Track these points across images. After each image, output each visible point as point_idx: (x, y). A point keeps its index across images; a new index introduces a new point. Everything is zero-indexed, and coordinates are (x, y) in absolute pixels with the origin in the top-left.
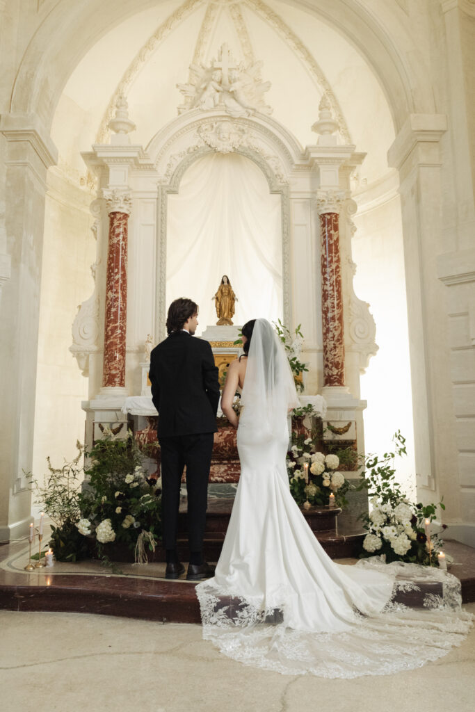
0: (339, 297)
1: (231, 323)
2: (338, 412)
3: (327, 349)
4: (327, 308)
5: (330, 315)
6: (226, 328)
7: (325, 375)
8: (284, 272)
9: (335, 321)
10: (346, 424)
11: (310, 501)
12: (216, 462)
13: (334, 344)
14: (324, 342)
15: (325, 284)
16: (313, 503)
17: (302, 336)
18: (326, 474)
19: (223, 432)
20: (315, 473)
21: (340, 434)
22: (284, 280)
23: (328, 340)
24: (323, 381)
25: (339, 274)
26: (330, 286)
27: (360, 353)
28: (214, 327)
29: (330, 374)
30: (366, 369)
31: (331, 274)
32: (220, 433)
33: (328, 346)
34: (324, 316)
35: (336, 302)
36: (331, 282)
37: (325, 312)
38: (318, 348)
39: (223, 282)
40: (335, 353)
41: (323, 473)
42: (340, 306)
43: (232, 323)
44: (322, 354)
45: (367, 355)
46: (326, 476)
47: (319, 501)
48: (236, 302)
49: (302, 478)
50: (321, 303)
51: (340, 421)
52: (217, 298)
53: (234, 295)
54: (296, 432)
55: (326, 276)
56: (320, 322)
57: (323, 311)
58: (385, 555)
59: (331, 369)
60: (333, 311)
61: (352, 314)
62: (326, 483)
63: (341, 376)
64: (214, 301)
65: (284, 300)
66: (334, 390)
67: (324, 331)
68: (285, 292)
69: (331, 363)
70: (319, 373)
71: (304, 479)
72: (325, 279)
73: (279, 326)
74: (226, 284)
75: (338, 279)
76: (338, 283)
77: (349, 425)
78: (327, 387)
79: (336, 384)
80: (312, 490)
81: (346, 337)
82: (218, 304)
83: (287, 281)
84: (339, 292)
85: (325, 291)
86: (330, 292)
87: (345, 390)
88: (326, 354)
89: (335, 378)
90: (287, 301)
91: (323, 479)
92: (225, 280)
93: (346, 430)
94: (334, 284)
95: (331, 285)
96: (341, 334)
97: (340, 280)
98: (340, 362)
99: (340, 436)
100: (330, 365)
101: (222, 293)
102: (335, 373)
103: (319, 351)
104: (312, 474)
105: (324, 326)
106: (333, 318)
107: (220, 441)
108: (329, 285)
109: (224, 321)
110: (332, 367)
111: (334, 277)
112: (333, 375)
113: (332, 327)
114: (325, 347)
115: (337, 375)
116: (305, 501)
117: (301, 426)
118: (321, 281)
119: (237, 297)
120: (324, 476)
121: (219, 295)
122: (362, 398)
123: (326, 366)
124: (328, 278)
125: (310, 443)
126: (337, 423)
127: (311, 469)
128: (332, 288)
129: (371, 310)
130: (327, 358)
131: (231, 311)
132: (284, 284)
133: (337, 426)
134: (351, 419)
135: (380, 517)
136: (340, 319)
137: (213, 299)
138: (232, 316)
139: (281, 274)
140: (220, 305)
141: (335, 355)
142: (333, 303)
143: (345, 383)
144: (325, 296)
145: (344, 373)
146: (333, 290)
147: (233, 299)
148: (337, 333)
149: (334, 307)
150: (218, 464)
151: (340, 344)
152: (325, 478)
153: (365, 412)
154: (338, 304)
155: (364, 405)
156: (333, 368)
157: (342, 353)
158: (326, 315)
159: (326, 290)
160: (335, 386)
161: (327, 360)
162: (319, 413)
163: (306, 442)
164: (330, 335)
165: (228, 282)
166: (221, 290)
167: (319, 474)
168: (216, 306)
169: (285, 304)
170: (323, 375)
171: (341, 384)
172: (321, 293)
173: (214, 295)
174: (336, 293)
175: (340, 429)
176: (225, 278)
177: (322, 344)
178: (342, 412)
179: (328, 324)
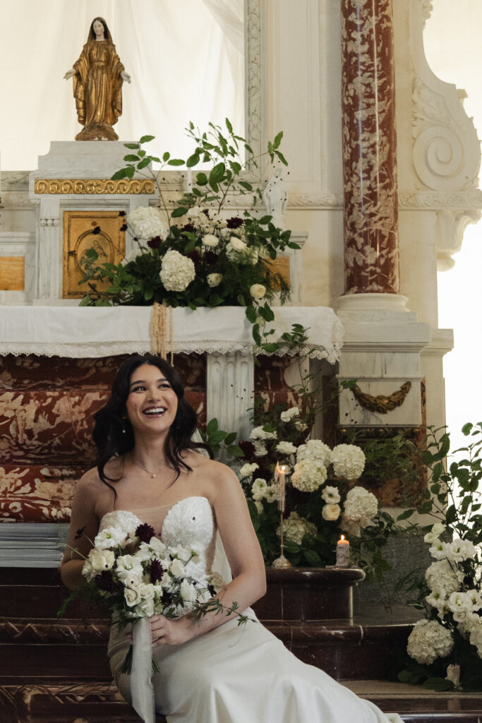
0: (386, 70)
1: (113, 137)
2: (378, 355)
3: (353, 201)
4: (355, 98)
5: (360, 115)
6: (99, 146)
7: (347, 267)
8: (248, 11)
9: (373, 131)
10: (397, 387)
11: (288, 556)
12: (65, 472)
13: (370, 188)
14: (346, 182)
15: (350, 38)
16: (297, 561)
17: (286, 163)
18: (330, 489)
19: (82, 396)
20: (302, 488)
21: (383, 411)
22: (248, 30)
23: (355, 179)
24: (342, 282)
25: (386, 13)
26: (363, 43)
27: (438, 213)
28: (68, 144)
29: (360, 263)
30: (455, 256)
31: (366, 13)
32: (77, 398)
33: (355, 193)
34: (347, 119)
35: (376, 84)
36: (366, 32)
37: (349, 110)
38: (332, 199)
39: (93, 34)
40: (373, 210)
41: (322, 487)
42: (386, 93)
43: (116, 137)
44: (340, 215)
45: (457, 219)
46: (331, 495)
47: (312, 555)
48: (125, 84)
49: (270, 500)
50: (339, 86)
51: (382, 379)
52: (78, 75)
53: (121, 67)
54: (265, 396)
55: (352, 17)
56: (339, 132)
57: (343, 105)
58: (458, 667)
59: (363, 252)
60: (369, 106)
61: (419, 115)
62: (331, 513)
63: (388, 267)
64: (72, 81)
65: (248, 79)
66: (369, 304)
67: (347, 157)
68: (249, 61)
69: (364, 235)
70: (333, 262)
71: (276, 503)
72: (350, 26)
73: (226, 135)
74: (101, 39)
75: (384, 26)
76: (385, 35)
77: (406, 389)
78: (351, 295)
79: (375, 287)
80: (295, 530)
81: (402, 172)
82: (81, 88)
83: (254, 32)
84: (386, 59)
85: (348, 56)
86: (362, 59)
87: (398, 303)
88: (350, 213)
89: (372, 273)
90: (255, 82)
91: (324, 503)
92: (99, 29)
93: (396, 401)
94: (373, 36)
95: (365, 40)
96: (389, 164)
97: (388, 29)
98: (386, 232)
99: (381, 416)
100: (360, 241)
101: (91, 62)
102: (370, 260)
103: (334, 208)
104: (296, 490)
105: (346, 143)
106: (369, 123)
107: (74, 418)
108: (359, 39)
109: (95, 131)
110: (365, 244)
111: (374, 20)
112: (366, 266)
113: (366, 144)
114: (349, 195)
115: (376, 264)
116: (278, 556)
117: (279, 383)
118: (340, 31)
119: (127, 71)
120: (325, 496)
121: (84, 65)
122: (442, 325)
123: (351, 243)
124: (359, 22)
125: (295, 418)
126: (373, 384)
127: (293, 477)
128: (366, 47)
129: (469, 107)
130: (353, 224)
131: (114, 107)
132: (248, 40)
133: (374, 390)
134: (411, 375)
135: (448, 575)
136: (388, 125)
137: (67, 76)
138: (115, 121)
139: (241, 17)
140: (87, 93)
141: (372, 215)
142: (368, 85)
143: (396, 286)
144: (349, 69)
145: (396, 261)
146: (370, 52)
147: (117, 76)
148: (377, 160)
149: (371, 96)
150: (70, 477)
151: (385, 187)
152: (328, 500)
153: (447, 358)
154: (381, 89)
155: (445, 341)
156: (368, 248)
157: (390, 212)
158: (352, 116)
159: (354, 54)
160: (372, 291)
161: (353, 227)
162: (322, 349)
163: (286, 416)
164: (361, 165)
165: (106, 33)
166: (87, 53)
167: (313, 488)
168: (76, 96)
169: (249, 90)
170: (342, 267)
171: (388, 288)
172: (339, 61)
173: (70, 68)
174: (376, 61)
175: (381, 398)
176: (98, 23)
177: (340, 187)
178: (388, 356)
179: (356, 139)
